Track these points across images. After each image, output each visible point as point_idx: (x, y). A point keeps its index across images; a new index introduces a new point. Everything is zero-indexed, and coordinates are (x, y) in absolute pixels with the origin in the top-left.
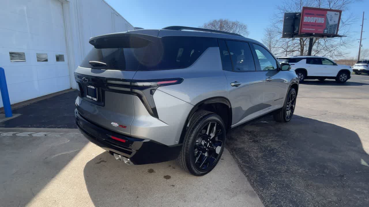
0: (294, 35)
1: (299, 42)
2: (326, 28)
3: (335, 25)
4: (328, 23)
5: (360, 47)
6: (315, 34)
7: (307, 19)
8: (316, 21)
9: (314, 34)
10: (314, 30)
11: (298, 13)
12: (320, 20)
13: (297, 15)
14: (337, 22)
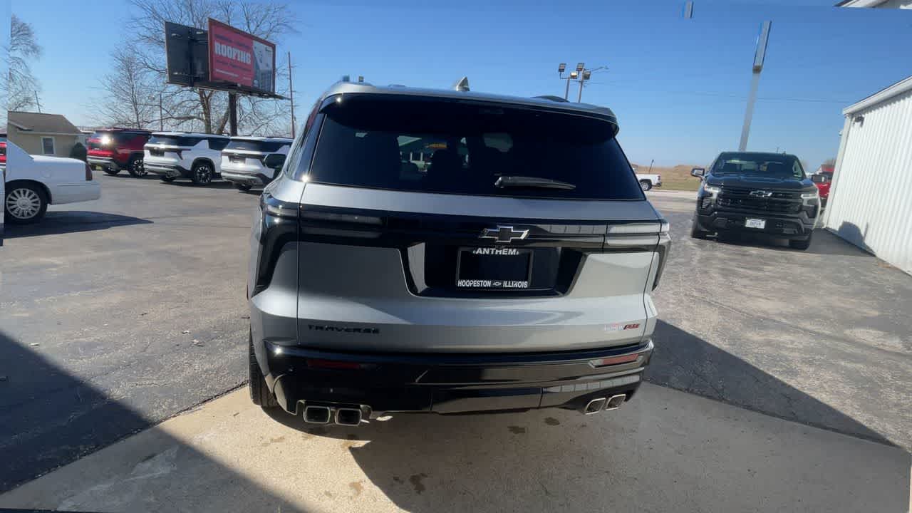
0: (195, 81)
1: (198, 97)
2: (255, 77)
3: (269, 72)
4: (257, 67)
5: (293, 122)
6: (242, 85)
7: (220, 49)
8: (236, 57)
9: (239, 85)
10: (236, 76)
11: (201, 30)
12: (244, 57)
13: (198, 33)
14: (270, 68)
